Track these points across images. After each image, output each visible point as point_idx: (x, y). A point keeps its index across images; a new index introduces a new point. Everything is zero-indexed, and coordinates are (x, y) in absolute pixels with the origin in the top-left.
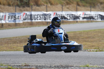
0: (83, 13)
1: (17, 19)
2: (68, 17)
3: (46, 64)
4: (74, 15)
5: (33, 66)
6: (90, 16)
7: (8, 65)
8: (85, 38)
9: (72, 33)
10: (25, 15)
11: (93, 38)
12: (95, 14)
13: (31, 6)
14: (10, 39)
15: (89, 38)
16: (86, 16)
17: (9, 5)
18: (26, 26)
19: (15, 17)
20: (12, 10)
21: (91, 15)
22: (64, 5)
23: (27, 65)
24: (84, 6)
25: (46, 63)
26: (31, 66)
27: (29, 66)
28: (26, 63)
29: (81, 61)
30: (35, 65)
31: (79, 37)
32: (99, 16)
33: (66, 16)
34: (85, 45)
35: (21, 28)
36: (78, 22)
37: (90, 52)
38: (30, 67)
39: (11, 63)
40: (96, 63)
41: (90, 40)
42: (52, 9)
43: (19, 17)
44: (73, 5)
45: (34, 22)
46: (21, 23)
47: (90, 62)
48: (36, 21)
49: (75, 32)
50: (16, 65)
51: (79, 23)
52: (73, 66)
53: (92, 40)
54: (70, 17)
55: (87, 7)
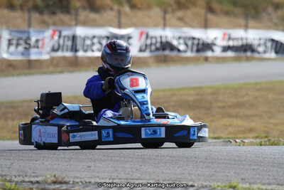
0: (225, 34)
1: (34, 47)
2: (179, 44)
3: (113, 179)
4: (199, 39)
5: (77, 183)
6: (245, 42)
7: (6, 180)
8: (230, 107)
9: (191, 92)
10: (56, 37)
11: (253, 106)
12: (258, 37)
13: (73, 11)
14: (12, 107)
15: (239, 105)
16: (231, 43)
17: (11, 7)
18: (60, 69)
19: (27, 41)
20: (19, 21)
21: (246, 39)
22: (170, 9)
23: (60, 179)
24: (227, 13)
25: (114, 175)
26: (71, 183)
27: (66, 183)
28: (58, 174)
29: (215, 172)
30: (81, 182)
31: (211, 103)
32: (269, 44)
33: (175, 43)
34: (230, 125)
35: (46, 73)
36: (210, 60)
37: (244, 145)
38: (69, 185)
39: (14, 173)
40: (258, 179)
41: (242, 112)
42: (134, 20)
43: (40, 44)
44: (195, 10)
45: (82, 58)
46: (45, 60)
47: (243, 173)
48: (90, 54)
49: (200, 88)
50: (27, 179)
51: (211, 62)
52: (192, 186)
53: (249, 112)
54: (186, 45)
55: (236, 16)
